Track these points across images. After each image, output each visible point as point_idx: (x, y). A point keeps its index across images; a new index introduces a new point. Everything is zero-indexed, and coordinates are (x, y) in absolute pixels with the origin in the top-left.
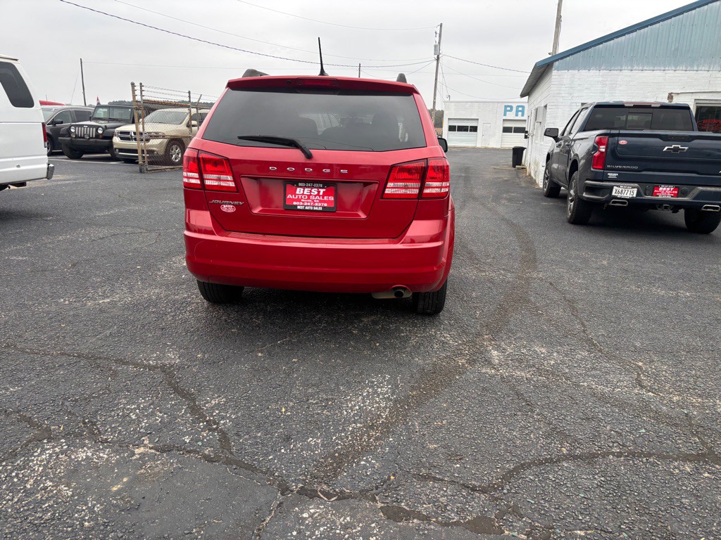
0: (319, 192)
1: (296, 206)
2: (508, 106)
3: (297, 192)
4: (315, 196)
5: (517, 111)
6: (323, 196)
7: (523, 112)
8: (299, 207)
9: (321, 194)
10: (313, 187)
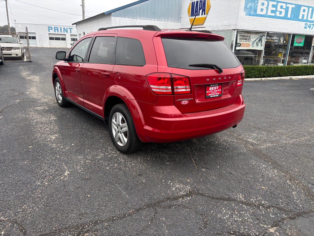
0: (216, 88)
1: (210, 96)
2: (50, 27)
3: (210, 90)
4: (215, 90)
5: (55, 30)
6: (218, 90)
7: (58, 30)
8: (211, 96)
9: (217, 89)
10: (214, 86)
